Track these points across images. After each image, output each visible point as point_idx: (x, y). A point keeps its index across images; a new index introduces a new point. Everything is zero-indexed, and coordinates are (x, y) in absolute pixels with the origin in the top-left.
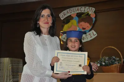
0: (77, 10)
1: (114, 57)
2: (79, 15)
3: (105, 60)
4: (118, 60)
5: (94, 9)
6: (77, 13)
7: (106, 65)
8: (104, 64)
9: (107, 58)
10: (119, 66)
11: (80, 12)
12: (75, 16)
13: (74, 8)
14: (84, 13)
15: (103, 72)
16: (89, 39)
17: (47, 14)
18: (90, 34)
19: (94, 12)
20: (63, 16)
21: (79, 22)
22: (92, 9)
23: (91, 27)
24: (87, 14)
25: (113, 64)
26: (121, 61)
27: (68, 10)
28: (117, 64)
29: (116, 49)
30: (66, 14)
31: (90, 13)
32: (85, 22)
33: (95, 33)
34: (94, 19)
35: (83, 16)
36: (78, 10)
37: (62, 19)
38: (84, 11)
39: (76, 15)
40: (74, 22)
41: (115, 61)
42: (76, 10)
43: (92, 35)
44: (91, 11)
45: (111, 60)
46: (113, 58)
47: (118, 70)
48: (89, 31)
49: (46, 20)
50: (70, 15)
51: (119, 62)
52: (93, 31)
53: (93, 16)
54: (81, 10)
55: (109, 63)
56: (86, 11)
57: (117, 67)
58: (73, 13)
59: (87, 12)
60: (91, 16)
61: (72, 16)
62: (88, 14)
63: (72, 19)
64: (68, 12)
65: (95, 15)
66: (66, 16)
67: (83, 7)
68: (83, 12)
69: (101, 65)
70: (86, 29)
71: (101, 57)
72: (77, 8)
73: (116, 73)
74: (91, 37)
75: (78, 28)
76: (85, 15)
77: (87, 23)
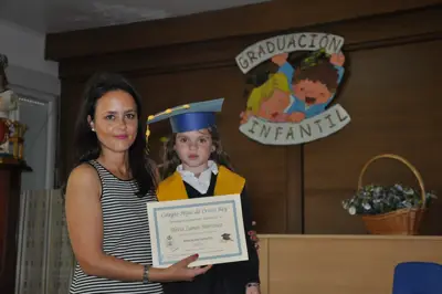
1: (400, 188)
2: (295, 59)
3: (371, 195)
4: (411, 196)
5: (342, 39)
8: (367, 207)
9: (378, 190)
10: (413, 215)
12: (282, 62)
13: (281, 37)
14: (311, 52)
16: (327, 132)
18: (328, 117)
20: (246, 61)
22: (334, 39)
24: (319, 54)
25: (395, 209)
26: (420, 197)
27: (263, 43)
28: (408, 209)
29: (405, 162)
30: (256, 56)
31: (329, 52)
32: (315, 81)
33: (343, 113)
34: (341, 72)
35: (307, 60)
36: (292, 43)
37: (245, 71)
38: (312, 46)
39: (288, 60)
40: (281, 79)
41: (403, 200)
43: (335, 120)
44: (332, 48)
45: (390, 195)
46: (396, 189)
48: (326, 108)
50: (269, 60)
51: (413, 204)
52: (338, 107)
53: (338, 61)
54: (302, 44)
55: (385, 205)
56: (317, 47)
57: (409, 218)
58: (277, 52)
59: (318, 50)
60: (332, 61)
61: (274, 60)
62: (324, 54)
63: (275, 72)
64: (261, 50)
65: (342, 59)
66: (256, 63)
68: (307, 48)
69: (360, 211)
70: (318, 101)
71: (360, 187)
72: (288, 38)
73: (404, 237)
74: (333, 125)
75: (292, 99)
76: (312, 58)
77: (319, 83)
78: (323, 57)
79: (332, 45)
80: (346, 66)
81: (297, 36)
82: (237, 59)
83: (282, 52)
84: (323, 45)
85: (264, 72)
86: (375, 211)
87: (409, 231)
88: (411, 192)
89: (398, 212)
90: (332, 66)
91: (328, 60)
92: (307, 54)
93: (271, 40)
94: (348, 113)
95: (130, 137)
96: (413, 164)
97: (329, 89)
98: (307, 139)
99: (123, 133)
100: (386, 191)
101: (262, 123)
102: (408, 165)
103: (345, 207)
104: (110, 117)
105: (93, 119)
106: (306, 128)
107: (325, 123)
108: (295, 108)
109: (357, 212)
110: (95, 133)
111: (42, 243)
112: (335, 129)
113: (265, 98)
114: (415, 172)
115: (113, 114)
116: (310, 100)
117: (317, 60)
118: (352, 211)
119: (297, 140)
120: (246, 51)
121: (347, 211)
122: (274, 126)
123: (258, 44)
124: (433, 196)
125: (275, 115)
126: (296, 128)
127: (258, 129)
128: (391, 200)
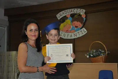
1: (100, 50)
2: (72, 16)
3: (93, 52)
4: (103, 53)
5: (85, 10)
6: (71, 14)
7: (94, 57)
8: (92, 55)
9: (95, 51)
10: (104, 58)
11: (73, 13)
12: (69, 16)
13: (68, 10)
15: (92, 62)
19: (85, 13)
20: (59, 16)
21: (72, 21)
22: (83, 10)
25: (99, 56)
26: (106, 53)
27: (64, 11)
28: (102, 56)
29: (101, 43)
30: (62, 15)
31: (81, 14)
32: (78, 22)
33: (85, 30)
34: (85, 19)
35: (75, 16)
36: (71, 11)
37: (59, 19)
38: (77, 12)
39: (70, 16)
40: (69, 21)
41: (101, 53)
42: (70, 12)
43: (83, 32)
45: (98, 52)
46: (99, 51)
48: (81, 29)
51: (104, 54)
52: (84, 28)
53: (84, 16)
54: (74, 11)
55: (96, 55)
58: (67, 14)
60: (82, 16)
62: (80, 14)
64: (63, 13)
65: (85, 16)
67: (76, 9)
68: (75, 13)
69: (90, 56)
71: (90, 50)
72: (70, 10)
75: (72, 27)
76: (77, 15)
77: (79, 22)
78: (80, 15)
79: (82, 12)
80: (86, 17)
81: (73, 9)
82: (57, 16)
85: (64, 19)
87: (103, 62)
88: (104, 51)
89: (100, 57)
91: (81, 16)
93: (66, 11)
94: (87, 30)
95: (36, 36)
96: (104, 44)
98: (76, 37)
99: (34, 35)
100: (97, 51)
101: (63, 33)
103: (86, 55)
104: (31, 31)
105: (26, 31)
106: (75, 34)
107: (80, 33)
108: (73, 29)
110: (27, 35)
111: (4, 66)
112: (83, 35)
113: (64, 26)
114: (104, 46)
115: (32, 30)
116: (76, 27)
117: (78, 16)
118: (88, 57)
119: (73, 38)
121: (86, 56)
122: (67, 34)
123: (62, 12)
124: (109, 52)
125: (67, 31)
126: (73, 34)
127: (62, 34)
128: (98, 54)
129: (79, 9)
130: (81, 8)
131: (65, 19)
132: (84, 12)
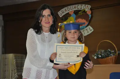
0: (74, 8)
1: (110, 50)
2: (76, 12)
3: (101, 53)
4: (113, 53)
5: (90, 6)
6: (74, 11)
8: (100, 56)
9: (103, 51)
10: (114, 58)
11: (77, 9)
13: (71, 6)
14: (81, 10)
15: (100, 64)
16: (86, 34)
17: (47, 14)
18: (87, 29)
20: (61, 13)
21: (76, 19)
22: (88, 6)
23: (88, 23)
24: (83, 11)
25: (108, 57)
26: (116, 53)
27: (66, 8)
28: (112, 56)
29: (111, 42)
30: (64, 12)
31: (86, 10)
32: (82, 19)
33: (91, 28)
34: (90, 16)
35: (80, 13)
37: (61, 17)
38: (81, 8)
39: (74, 13)
40: (72, 18)
41: (111, 54)
43: (89, 30)
44: (87, 9)
45: (107, 53)
46: (108, 51)
47: (114, 62)
48: (86, 27)
49: (47, 20)
50: (68, 13)
51: (114, 55)
53: (89, 13)
54: (78, 8)
55: (105, 55)
58: (70, 11)
59: (83, 10)
61: (69, 13)
62: (85, 11)
64: (66, 10)
65: (91, 12)
66: (64, 14)
67: (80, 5)
68: (79, 9)
69: (98, 57)
71: (97, 50)
72: (74, 6)
73: (111, 65)
74: (88, 32)
76: (81, 12)
77: (84, 20)
79: (87, 8)
80: (92, 14)
81: (76, 6)
82: (58, 13)
83: (72, 10)
84: (84, 8)
85: (66, 17)
86: (102, 58)
88: (113, 51)
89: (110, 57)
90: (88, 14)
91: (86, 12)
92: (80, 11)
97: (87, 21)
100: (105, 51)
102: (112, 43)
103: (93, 56)
109: (97, 58)
114: (114, 45)
117: (83, 12)
118: (95, 58)
120: (61, 10)
121: (94, 57)
123: (65, 8)
128: (107, 54)
129: (84, 5)
130: (86, 4)
131: (68, 17)
132: (90, 8)
